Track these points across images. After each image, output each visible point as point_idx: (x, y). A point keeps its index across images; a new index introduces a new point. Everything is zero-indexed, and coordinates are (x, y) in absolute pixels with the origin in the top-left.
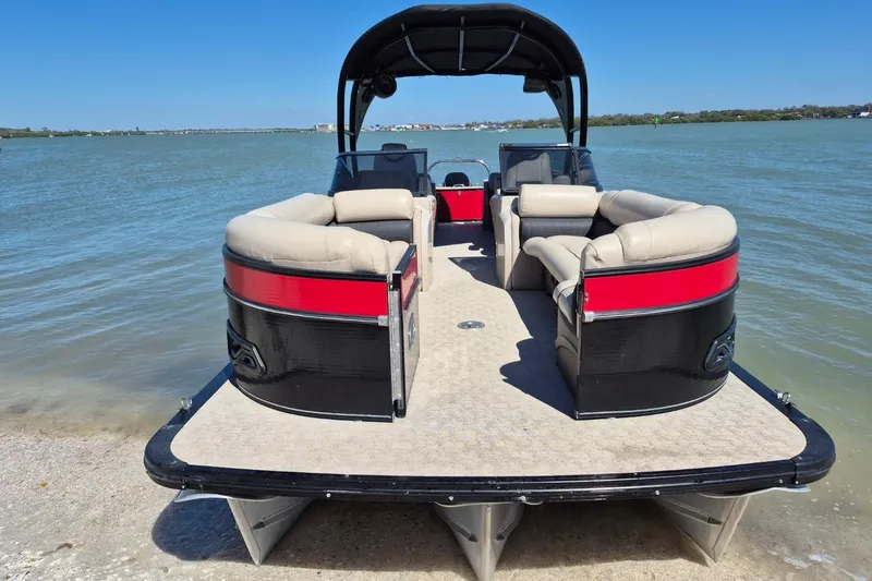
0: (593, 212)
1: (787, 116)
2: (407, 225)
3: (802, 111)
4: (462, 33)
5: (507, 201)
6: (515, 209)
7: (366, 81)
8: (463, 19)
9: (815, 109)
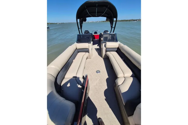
0: (117, 47)
1: (130, 21)
2: (88, 50)
3: (131, 20)
4: (97, 8)
5: (104, 44)
6: (105, 46)
7: (81, 19)
8: (97, 4)
9: (133, 20)
